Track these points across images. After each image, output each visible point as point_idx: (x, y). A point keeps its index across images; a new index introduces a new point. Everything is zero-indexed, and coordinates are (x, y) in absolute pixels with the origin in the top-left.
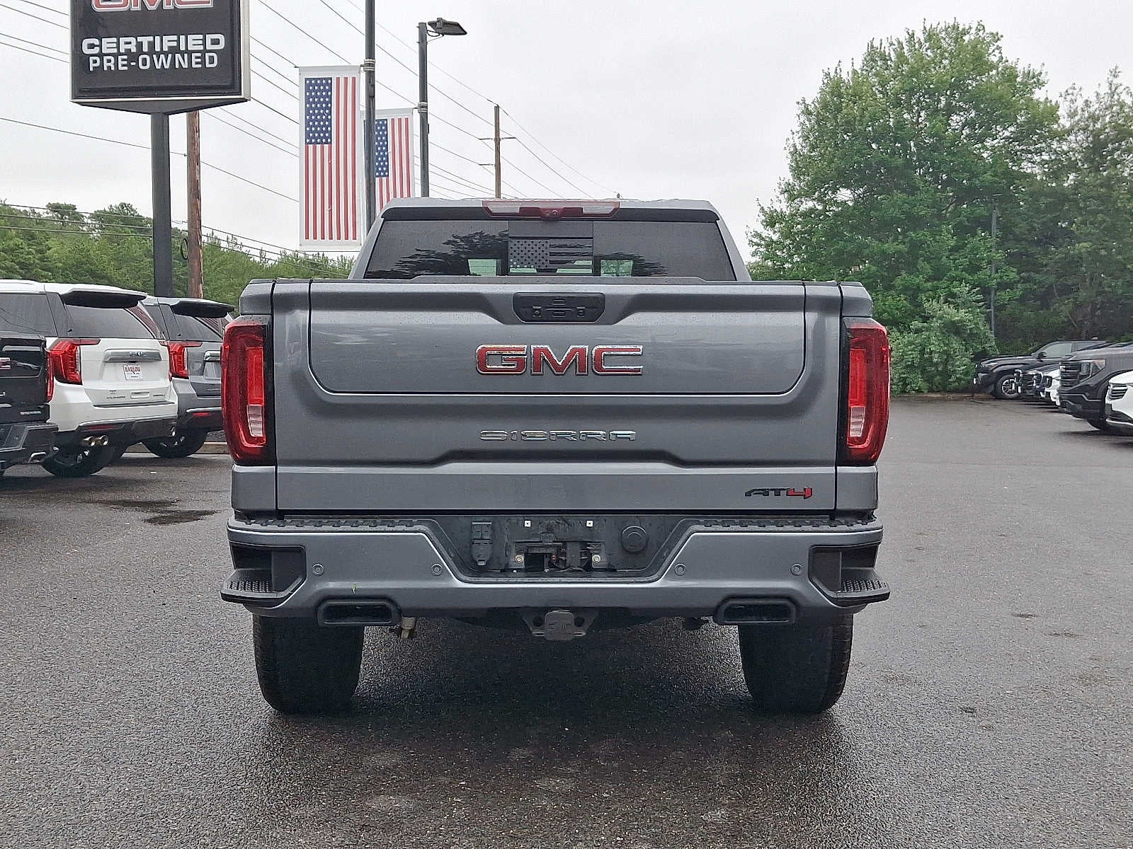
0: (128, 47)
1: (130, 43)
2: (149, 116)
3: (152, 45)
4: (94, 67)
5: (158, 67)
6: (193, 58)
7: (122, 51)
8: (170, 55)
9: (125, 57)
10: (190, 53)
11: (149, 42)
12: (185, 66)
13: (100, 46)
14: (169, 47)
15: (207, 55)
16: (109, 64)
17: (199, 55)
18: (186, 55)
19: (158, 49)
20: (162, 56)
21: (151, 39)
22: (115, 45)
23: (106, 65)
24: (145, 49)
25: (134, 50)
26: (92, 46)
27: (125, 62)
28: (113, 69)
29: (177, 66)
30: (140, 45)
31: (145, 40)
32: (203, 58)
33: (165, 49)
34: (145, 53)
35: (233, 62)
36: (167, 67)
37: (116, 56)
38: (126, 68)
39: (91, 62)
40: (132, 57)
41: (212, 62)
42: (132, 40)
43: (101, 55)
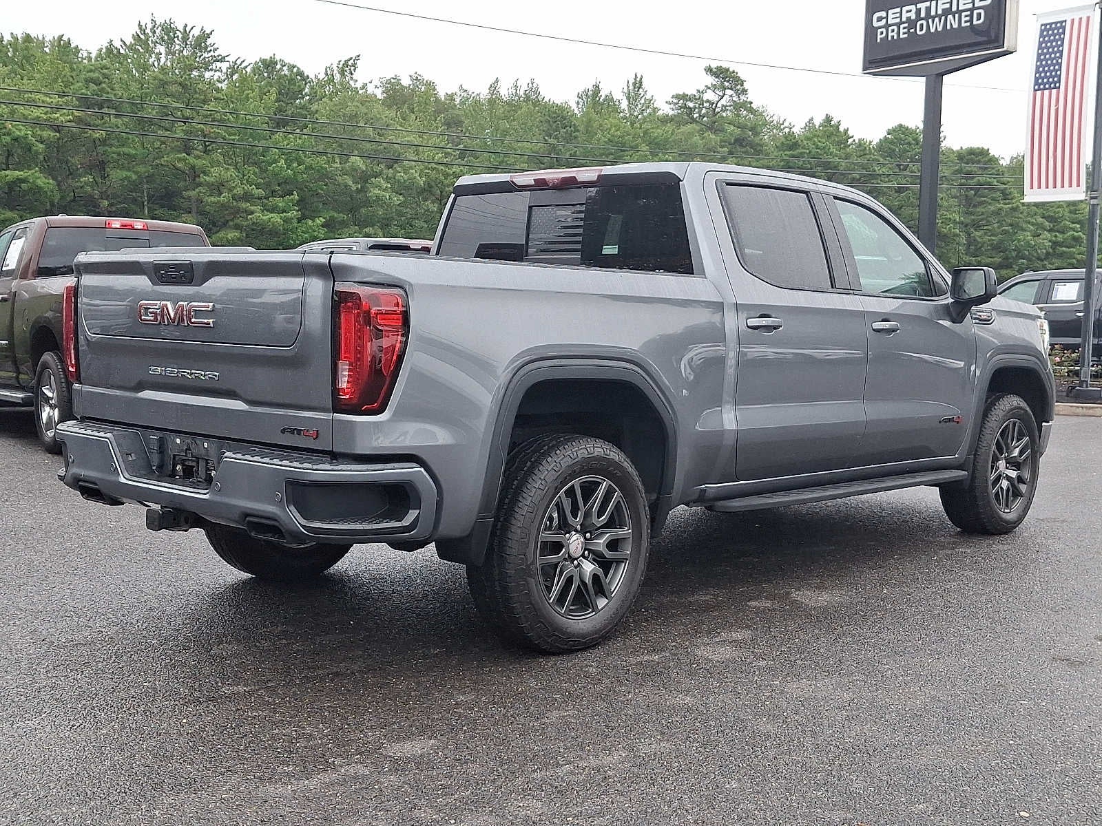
0: (908, 15)
1: (911, 11)
2: (924, 79)
3: (928, 9)
4: (881, 39)
5: (933, 30)
6: (963, 16)
7: (904, 19)
8: (943, 18)
9: (906, 25)
10: (960, 12)
11: (926, 7)
12: (955, 26)
13: (887, 18)
14: (943, 10)
15: (975, 12)
16: (893, 34)
17: (968, 13)
18: (957, 15)
19: (933, 13)
20: (937, 20)
21: (928, 4)
22: (898, 15)
23: (890, 34)
24: (923, 15)
25: (913, 17)
26: (880, 19)
27: (906, 30)
28: (895, 38)
29: (949, 27)
30: (918, 11)
31: (923, 6)
32: (971, 16)
33: (940, 12)
34: (922, 19)
35: (999, 15)
36: (940, 29)
37: (898, 25)
38: (906, 36)
39: (879, 33)
40: (912, 23)
41: (979, 19)
42: (913, 7)
43: (887, 26)
